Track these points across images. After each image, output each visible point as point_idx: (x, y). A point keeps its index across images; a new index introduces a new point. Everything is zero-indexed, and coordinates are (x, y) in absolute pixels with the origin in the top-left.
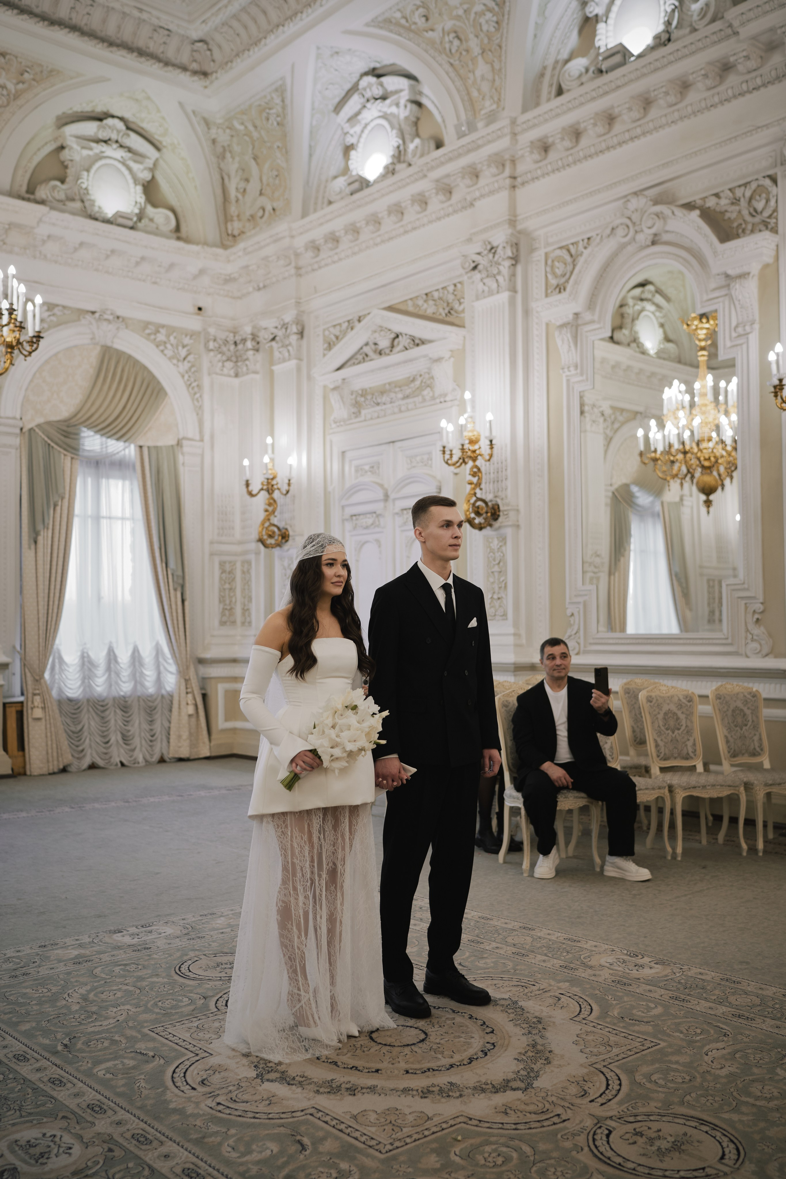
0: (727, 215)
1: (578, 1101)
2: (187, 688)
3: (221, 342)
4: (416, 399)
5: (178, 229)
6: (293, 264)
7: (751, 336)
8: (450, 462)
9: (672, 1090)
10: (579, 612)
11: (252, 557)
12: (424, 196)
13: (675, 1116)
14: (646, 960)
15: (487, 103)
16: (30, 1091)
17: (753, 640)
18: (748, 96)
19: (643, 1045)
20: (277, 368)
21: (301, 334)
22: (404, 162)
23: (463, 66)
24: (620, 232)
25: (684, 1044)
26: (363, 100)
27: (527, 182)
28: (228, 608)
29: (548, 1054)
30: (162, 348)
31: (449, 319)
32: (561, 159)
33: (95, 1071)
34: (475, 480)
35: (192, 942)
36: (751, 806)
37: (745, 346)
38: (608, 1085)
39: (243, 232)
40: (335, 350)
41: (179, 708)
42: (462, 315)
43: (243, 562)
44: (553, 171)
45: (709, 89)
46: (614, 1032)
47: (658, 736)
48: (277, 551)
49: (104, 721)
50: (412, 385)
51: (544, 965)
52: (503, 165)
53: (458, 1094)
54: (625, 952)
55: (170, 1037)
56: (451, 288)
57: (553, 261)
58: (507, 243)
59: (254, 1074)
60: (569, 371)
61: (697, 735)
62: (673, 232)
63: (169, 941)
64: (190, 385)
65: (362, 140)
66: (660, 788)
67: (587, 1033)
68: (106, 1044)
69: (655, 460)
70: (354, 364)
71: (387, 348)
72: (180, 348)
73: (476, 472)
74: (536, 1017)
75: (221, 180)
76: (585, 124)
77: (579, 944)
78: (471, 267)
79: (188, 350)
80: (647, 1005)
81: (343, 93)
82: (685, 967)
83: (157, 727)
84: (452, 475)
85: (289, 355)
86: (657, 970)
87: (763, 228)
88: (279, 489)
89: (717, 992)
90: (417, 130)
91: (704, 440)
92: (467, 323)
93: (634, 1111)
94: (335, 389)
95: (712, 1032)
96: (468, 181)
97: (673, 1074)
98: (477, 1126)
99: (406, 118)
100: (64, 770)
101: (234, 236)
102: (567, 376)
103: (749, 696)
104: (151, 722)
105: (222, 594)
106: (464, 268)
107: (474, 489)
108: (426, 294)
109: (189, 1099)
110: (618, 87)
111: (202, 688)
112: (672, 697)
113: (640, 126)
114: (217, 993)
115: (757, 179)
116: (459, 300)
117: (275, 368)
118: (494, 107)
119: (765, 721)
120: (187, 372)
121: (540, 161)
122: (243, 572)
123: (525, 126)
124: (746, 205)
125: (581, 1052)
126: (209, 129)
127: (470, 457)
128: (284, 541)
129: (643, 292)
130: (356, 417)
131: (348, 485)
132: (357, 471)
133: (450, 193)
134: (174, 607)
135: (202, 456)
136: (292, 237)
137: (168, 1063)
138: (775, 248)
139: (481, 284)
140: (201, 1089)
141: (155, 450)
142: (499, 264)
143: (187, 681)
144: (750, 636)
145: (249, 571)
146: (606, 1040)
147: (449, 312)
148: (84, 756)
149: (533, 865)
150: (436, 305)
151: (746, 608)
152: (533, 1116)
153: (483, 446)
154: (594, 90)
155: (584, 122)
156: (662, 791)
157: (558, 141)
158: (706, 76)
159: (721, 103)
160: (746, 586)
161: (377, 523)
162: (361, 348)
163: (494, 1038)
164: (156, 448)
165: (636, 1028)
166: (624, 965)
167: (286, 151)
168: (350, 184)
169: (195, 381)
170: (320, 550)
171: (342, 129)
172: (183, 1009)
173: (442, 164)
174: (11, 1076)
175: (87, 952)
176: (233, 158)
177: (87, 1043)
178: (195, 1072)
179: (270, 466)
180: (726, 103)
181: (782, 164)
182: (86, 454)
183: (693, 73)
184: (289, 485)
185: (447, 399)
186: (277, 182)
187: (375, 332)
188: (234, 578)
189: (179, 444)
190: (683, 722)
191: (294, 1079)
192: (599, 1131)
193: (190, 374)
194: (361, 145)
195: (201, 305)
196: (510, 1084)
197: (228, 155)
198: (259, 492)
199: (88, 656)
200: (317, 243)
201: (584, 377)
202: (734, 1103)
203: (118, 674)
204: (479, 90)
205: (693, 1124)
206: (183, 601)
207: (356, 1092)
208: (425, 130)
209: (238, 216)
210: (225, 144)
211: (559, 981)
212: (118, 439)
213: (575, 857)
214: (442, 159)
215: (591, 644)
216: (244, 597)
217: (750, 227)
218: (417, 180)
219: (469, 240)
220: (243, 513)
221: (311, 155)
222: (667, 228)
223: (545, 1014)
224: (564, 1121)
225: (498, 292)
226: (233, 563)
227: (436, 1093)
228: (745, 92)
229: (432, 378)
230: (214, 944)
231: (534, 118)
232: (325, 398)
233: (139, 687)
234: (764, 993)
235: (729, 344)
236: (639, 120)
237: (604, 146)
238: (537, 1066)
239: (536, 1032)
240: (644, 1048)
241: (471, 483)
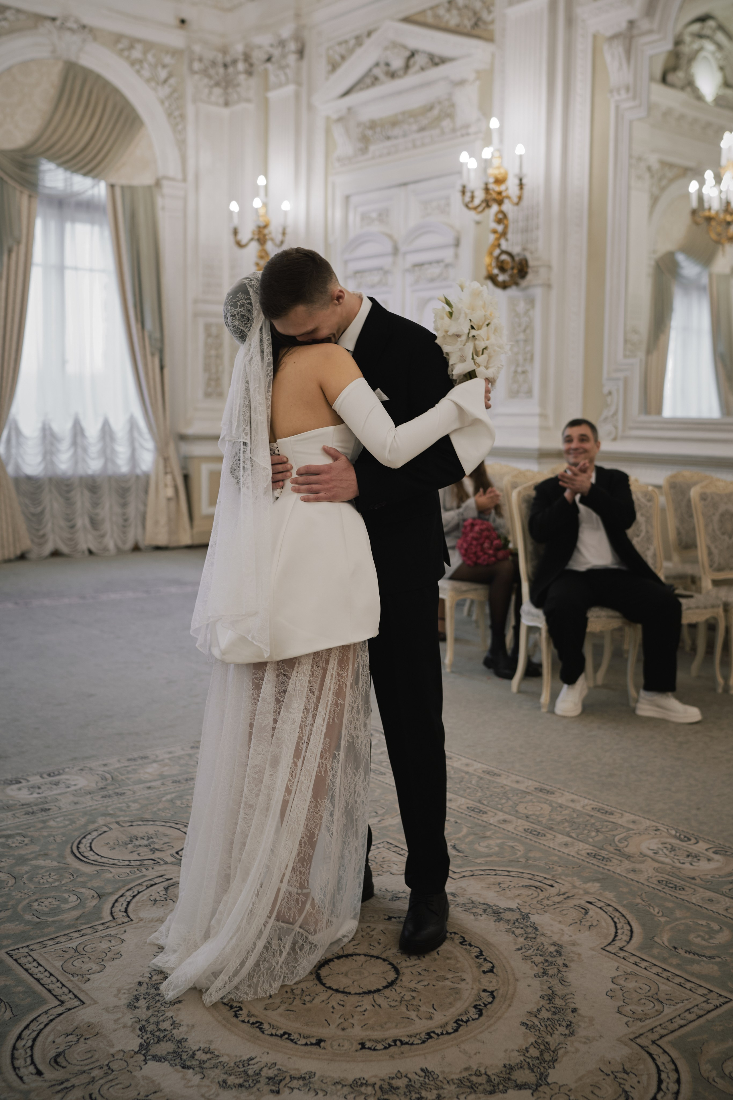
2: (166, 468)
3: (208, 63)
4: (434, 132)
8: (471, 205)
10: (619, 390)
14: (701, 847)
19: (707, 1002)
20: (273, 95)
21: (301, 53)
28: (215, 377)
29: (571, 1016)
30: (137, 67)
31: (476, 32)
34: (500, 228)
35: (106, 800)
38: (660, 1082)
40: (340, 71)
41: (157, 490)
42: (491, 26)
46: (665, 974)
47: (713, 542)
49: (69, 502)
50: (430, 115)
51: (566, 851)
54: (673, 832)
55: (32, 967)
59: (134, 1044)
60: (620, 95)
63: (76, 799)
64: (171, 114)
66: (713, 606)
67: (627, 976)
69: (710, 220)
70: (362, 89)
71: (401, 69)
72: (160, 68)
73: (502, 219)
74: (554, 944)
77: (611, 818)
79: (169, 72)
80: (707, 925)
83: (132, 511)
84: (472, 224)
85: (287, 78)
86: (718, 865)
88: (272, 238)
92: (497, 36)
94: (340, 120)
100: (22, 557)
102: (617, 100)
104: (124, 505)
105: (207, 361)
107: (499, 239)
109: (28, 1095)
111: (184, 468)
112: (731, 494)
114: (119, 889)
116: (488, 9)
117: (270, 95)
120: (168, 98)
125: (619, 1012)
127: (496, 200)
129: (703, 28)
130: (363, 154)
131: (352, 235)
132: (363, 219)
134: (151, 375)
135: (185, 199)
137: (15, 1019)
141: (129, 191)
143: (166, 460)
146: (654, 989)
147: (477, 23)
148: (46, 542)
149: (554, 696)
150: (460, 15)
153: (511, 187)
156: (716, 610)
161: (385, 281)
162: (371, 70)
163: (494, 982)
164: (132, 189)
165: (696, 968)
166: (672, 855)
169: (177, 109)
172: (65, 916)
178: (51, 1038)
179: (262, 211)
182: (47, 191)
184: (284, 234)
185: (471, 131)
187: (387, 48)
188: (222, 343)
189: (158, 184)
191: (192, 1056)
193: (171, 100)
195: (184, 15)
196: (515, 1075)
198: (249, 243)
199: (50, 429)
201: (637, 103)
203: (85, 450)
206: (162, 368)
207: (282, 1085)
211: (586, 881)
212: (86, 174)
213: (605, 686)
215: (630, 428)
220: (232, 267)
223: (566, 938)
226: (220, 327)
227: (401, 1091)
229: (453, 105)
230: (134, 806)
232: (328, 132)
233: (110, 465)
238: (553, 1040)
239: (556, 970)
240: (711, 1006)
241: (495, 232)
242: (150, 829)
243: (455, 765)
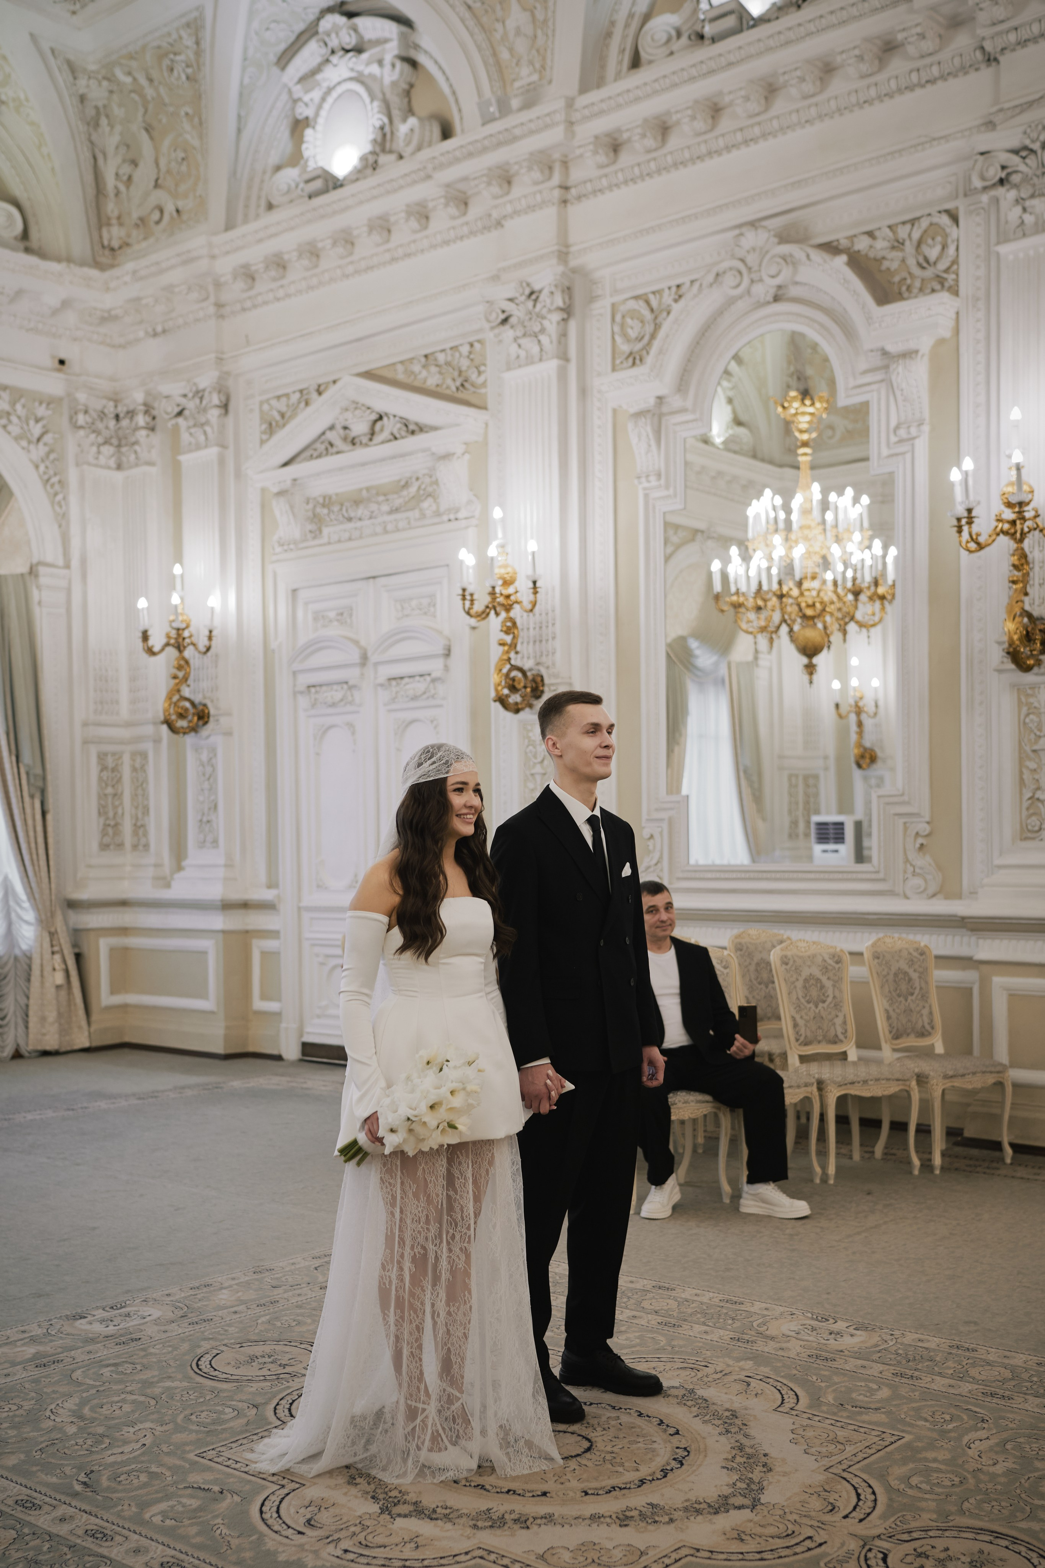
0: (886, 264)
1: (828, 1518)
2: (52, 946)
3: (95, 415)
4: (410, 514)
5: (25, 235)
6: (212, 299)
7: (917, 442)
8: (471, 611)
9: (943, 1497)
10: (661, 833)
11: (149, 747)
12: (425, 207)
13: (960, 1529)
14: (841, 1325)
15: (525, 71)
16: (66, 1549)
17: (914, 874)
18: (919, 92)
19: (883, 1440)
20: (187, 459)
21: (225, 407)
22: (391, 152)
23: (486, 11)
24: (730, 280)
25: (935, 1435)
26: (324, 51)
27: (585, 195)
28: (112, 823)
29: (764, 1459)
31: (463, 395)
32: (639, 165)
33: (147, 1516)
34: (508, 639)
35: (197, 1327)
36: (926, 1107)
37: (908, 456)
38: (858, 1495)
39: (128, 245)
40: (280, 434)
41: (42, 976)
42: (483, 391)
43: (134, 755)
44: (626, 182)
45: (863, 77)
46: (839, 1424)
47: (797, 1012)
48: (190, 739)
50: (405, 493)
51: (709, 1337)
52: (550, 168)
53: (666, 1518)
54: (809, 1315)
55: (232, 1464)
56: (465, 349)
57: (623, 317)
58: (556, 286)
59: (374, 1508)
60: (649, 481)
61: (848, 1009)
62: (805, 284)
63: (163, 1328)
64: (48, 480)
65: (323, 113)
66: (806, 1085)
67: (804, 1428)
68: (143, 1478)
69: (737, 606)
70: (311, 457)
71: (365, 435)
72: (32, 422)
73: (511, 627)
74: (727, 1410)
75: (92, 161)
76: (679, 116)
77: (742, 1307)
78: (499, 320)
79: (44, 426)
80: (866, 1386)
81: (293, 37)
82: (896, 1333)
83: (9, 1005)
84: (467, 629)
85: (207, 439)
86: (862, 1339)
87: (938, 287)
88: (194, 645)
89: (950, 1364)
90: (409, 102)
91: (806, 578)
92: (490, 404)
93: (905, 1527)
94: (281, 494)
95: (965, 1417)
96: (495, 189)
97: (935, 1475)
98: (709, 1558)
99: (394, 84)
101: (112, 250)
102: (645, 489)
103: (915, 954)
104: (0, 998)
105: (103, 802)
106: (488, 321)
107: (508, 652)
108: (426, 356)
109: (301, 1547)
110: (731, 64)
111: (75, 945)
112: (814, 956)
113: (759, 124)
114: (271, 1399)
115: (929, 215)
116: (477, 368)
117: (182, 458)
118: (535, 77)
119: (937, 987)
120: (43, 461)
121: (607, 166)
122: (134, 769)
123: (586, 112)
124: (913, 251)
125: (807, 1453)
126: (75, 78)
127: (503, 605)
128: (201, 723)
130: (315, 538)
131: (302, 640)
132: (315, 619)
133: (466, 204)
134: (30, 822)
135: (69, 591)
136: (213, 257)
137: (246, 1500)
138: (954, 316)
139: (515, 346)
140: (309, 1532)
142: (544, 318)
143: (52, 935)
144: (911, 869)
145: (143, 768)
146: (832, 1436)
147: (462, 385)
149: (641, 1200)
150: (440, 373)
151: (906, 829)
152: (777, 1540)
153: (522, 591)
154: (694, 66)
155: (677, 112)
156: (809, 1089)
157: (636, 138)
158: (860, 58)
159: (880, 98)
160: (906, 798)
161: (350, 698)
162: (323, 433)
163: (683, 1441)
165: (866, 1417)
166: (815, 1333)
167: (200, 122)
168: (308, 181)
169: (55, 474)
170: (444, 769)
171: (290, 92)
172: (231, 1424)
173: (457, 160)
174: (26, 1531)
175: (48, 1349)
176: (112, 126)
177: (115, 1478)
178: (292, 1510)
179: (181, 610)
180: (886, 99)
181: (965, 195)
183: (842, 52)
184: (210, 638)
185: (460, 515)
186: (184, 168)
187: (347, 410)
188: (121, 778)
189: (33, 571)
190: (830, 992)
191: (434, 1511)
192: (870, 1555)
193: (48, 463)
194: (321, 120)
195: (63, 356)
196: (732, 1501)
197: (104, 121)
198: (162, 650)
200: (253, 268)
201: (671, 491)
202: (1028, 1509)
204: (511, 50)
205: (987, 1538)
206: (44, 814)
207: (528, 1523)
208: (423, 103)
209: (119, 218)
210: (100, 104)
211: (739, 1360)
214: (458, 154)
215: (679, 879)
216: (137, 808)
217: (917, 284)
218: (415, 182)
219: (495, 278)
220: (133, 679)
221: (239, 131)
222: (798, 278)
223: (737, 1405)
224: (820, 1545)
225: (541, 360)
226: (118, 756)
227: (638, 1518)
228: (915, 86)
229: (436, 483)
230: (232, 1329)
231: (602, 101)
232: (265, 507)
234: (1012, 1362)
235: (885, 452)
236: (758, 114)
237: (703, 149)
238: (756, 1475)
239: (737, 1429)
240: (887, 1443)
241: (502, 644)
242: (267, 1349)
243: (557, 1270)
